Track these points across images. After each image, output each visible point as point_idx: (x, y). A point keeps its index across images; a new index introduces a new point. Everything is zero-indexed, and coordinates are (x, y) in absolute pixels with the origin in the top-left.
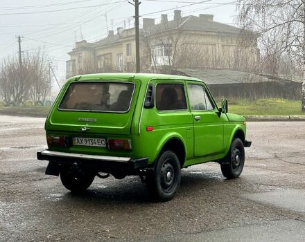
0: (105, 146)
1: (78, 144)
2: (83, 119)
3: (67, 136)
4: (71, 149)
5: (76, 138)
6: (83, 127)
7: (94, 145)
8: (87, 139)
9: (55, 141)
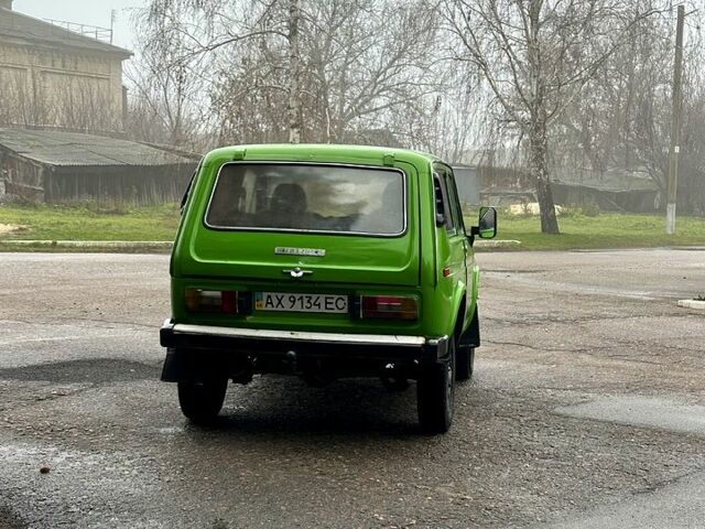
0: (345, 311)
1: (269, 308)
2: (289, 250)
3: (245, 289)
4: (249, 319)
5: (265, 295)
6: (294, 269)
7: (315, 309)
8: (297, 296)
9: (204, 302)
